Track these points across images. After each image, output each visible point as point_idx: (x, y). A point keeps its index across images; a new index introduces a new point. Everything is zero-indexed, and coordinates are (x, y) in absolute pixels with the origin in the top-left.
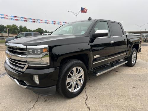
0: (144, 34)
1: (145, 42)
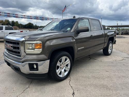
0: (121, 28)
1: (122, 35)
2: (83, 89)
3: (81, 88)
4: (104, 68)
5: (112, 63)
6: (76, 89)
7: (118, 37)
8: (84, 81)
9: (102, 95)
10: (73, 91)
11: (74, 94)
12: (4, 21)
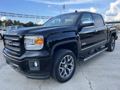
2: (97, 79)
4: (111, 61)
5: (117, 56)
6: (90, 79)
9: (116, 84)
10: (88, 81)
11: (90, 83)
12: (7, 21)
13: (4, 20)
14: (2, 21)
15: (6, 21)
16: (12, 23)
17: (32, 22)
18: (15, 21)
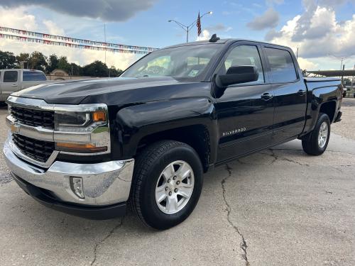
2: (268, 236)
3: (262, 231)
4: (317, 185)
5: (339, 170)
6: (248, 234)
7: (346, 104)
8: (268, 214)
9: (322, 253)
10: (241, 239)
11: (245, 244)
12: (30, 56)
13: (21, 55)
14: (15, 55)
15: (28, 55)
16: (46, 64)
17: (103, 62)
18: (53, 58)
